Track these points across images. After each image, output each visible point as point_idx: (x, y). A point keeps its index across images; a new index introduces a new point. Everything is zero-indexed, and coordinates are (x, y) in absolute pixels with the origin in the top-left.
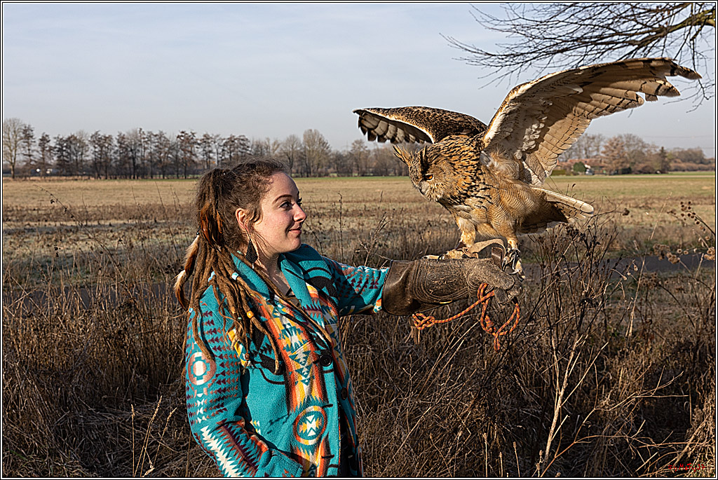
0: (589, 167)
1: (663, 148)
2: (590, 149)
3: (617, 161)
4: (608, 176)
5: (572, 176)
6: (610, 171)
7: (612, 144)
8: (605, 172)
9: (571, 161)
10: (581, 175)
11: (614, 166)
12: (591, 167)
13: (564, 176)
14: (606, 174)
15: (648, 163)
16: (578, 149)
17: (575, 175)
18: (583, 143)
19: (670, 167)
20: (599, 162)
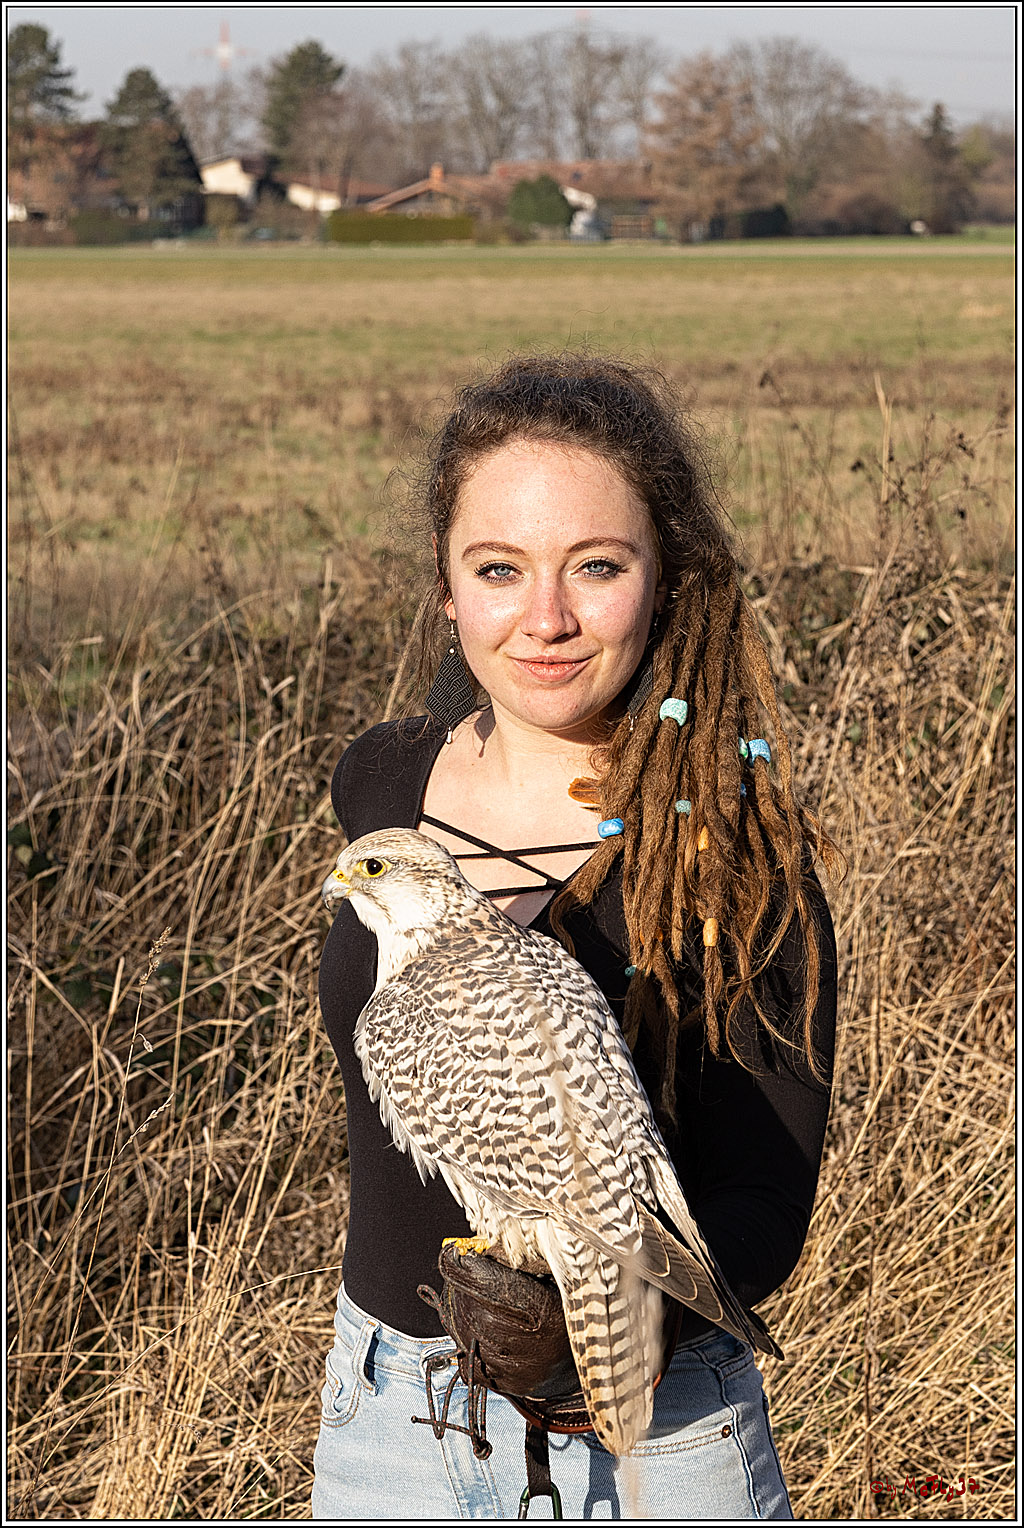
0: (588, 201)
1: (938, 109)
2: (603, 111)
3: (720, 171)
4: (676, 250)
5: (507, 250)
6: (686, 225)
7: (695, 88)
8: (661, 226)
9: (503, 173)
10: (546, 247)
11: (707, 198)
12: (601, 202)
13: (467, 249)
14: (665, 239)
15: (871, 183)
16: (543, 112)
17: (520, 238)
18: (567, 82)
19: (974, 201)
20: (637, 177)
